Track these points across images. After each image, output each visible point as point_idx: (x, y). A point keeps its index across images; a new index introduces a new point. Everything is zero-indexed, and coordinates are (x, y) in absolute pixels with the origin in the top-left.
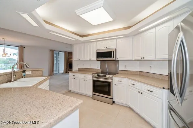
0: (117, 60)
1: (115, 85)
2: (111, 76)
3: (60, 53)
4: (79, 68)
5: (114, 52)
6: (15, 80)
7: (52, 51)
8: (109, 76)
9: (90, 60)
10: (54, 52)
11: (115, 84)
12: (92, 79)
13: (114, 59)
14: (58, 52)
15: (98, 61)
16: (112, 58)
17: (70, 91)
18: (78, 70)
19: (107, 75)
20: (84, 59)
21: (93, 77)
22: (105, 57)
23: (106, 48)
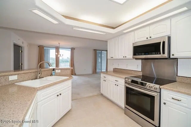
0: (172, 57)
1: (165, 104)
2: (157, 86)
3: (103, 52)
4: (113, 69)
5: (164, 43)
6: (40, 78)
7: (95, 50)
8: (152, 85)
9: (125, 59)
10: (97, 51)
11: (165, 102)
12: (125, 85)
13: (164, 55)
14: (100, 51)
15: (136, 59)
16: (160, 54)
17: (102, 94)
18: (113, 70)
19: (148, 83)
20: (118, 58)
21: (126, 83)
22: (147, 53)
23: (149, 38)
